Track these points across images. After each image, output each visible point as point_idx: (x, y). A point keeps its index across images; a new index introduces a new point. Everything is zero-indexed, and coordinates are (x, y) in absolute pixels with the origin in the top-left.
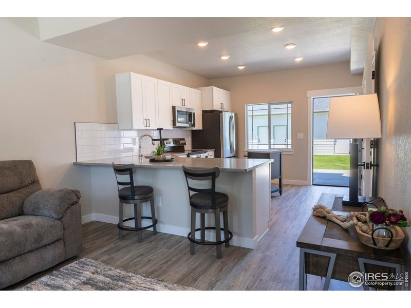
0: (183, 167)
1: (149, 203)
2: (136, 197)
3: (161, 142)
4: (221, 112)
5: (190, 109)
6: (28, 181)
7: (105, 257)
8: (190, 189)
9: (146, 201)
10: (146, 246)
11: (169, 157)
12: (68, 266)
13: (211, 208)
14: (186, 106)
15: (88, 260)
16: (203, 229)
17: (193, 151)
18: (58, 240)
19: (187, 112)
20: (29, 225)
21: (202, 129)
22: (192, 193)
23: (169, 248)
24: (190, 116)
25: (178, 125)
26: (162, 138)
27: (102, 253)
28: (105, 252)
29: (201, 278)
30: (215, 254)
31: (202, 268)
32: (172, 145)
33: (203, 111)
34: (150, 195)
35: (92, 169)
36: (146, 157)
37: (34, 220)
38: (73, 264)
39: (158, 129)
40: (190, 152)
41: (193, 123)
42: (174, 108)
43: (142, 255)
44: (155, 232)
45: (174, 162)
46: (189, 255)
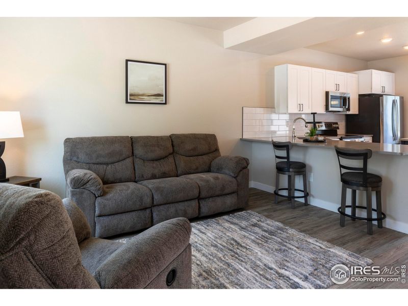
0: (335, 147)
1: (302, 176)
2: (291, 170)
3: (314, 124)
4: (382, 95)
5: (345, 93)
6: (213, 149)
7: (266, 214)
8: (341, 166)
9: (300, 175)
10: (297, 212)
11: (321, 138)
12: (239, 213)
13: (362, 186)
14: (341, 91)
15: (253, 212)
16: (354, 207)
17: (347, 136)
18: (233, 193)
19: (341, 97)
20: (217, 178)
21: (357, 113)
22: (344, 171)
23: (320, 218)
24: (345, 101)
25: (331, 109)
26: (316, 121)
27: (263, 210)
28: (265, 210)
29: (350, 244)
30: (366, 230)
31: (351, 238)
32: (324, 128)
33: (359, 95)
34: (303, 170)
35: (254, 145)
36: (299, 138)
37: (220, 176)
38: (243, 212)
39: (312, 113)
40: (344, 136)
41: (347, 107)
42: (327, 93)
43: (295, 218)
44: (306, 204)
45: (326, 143)
46: (339, 226)
